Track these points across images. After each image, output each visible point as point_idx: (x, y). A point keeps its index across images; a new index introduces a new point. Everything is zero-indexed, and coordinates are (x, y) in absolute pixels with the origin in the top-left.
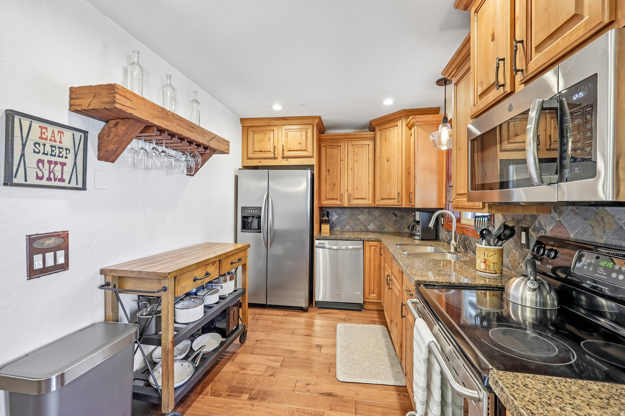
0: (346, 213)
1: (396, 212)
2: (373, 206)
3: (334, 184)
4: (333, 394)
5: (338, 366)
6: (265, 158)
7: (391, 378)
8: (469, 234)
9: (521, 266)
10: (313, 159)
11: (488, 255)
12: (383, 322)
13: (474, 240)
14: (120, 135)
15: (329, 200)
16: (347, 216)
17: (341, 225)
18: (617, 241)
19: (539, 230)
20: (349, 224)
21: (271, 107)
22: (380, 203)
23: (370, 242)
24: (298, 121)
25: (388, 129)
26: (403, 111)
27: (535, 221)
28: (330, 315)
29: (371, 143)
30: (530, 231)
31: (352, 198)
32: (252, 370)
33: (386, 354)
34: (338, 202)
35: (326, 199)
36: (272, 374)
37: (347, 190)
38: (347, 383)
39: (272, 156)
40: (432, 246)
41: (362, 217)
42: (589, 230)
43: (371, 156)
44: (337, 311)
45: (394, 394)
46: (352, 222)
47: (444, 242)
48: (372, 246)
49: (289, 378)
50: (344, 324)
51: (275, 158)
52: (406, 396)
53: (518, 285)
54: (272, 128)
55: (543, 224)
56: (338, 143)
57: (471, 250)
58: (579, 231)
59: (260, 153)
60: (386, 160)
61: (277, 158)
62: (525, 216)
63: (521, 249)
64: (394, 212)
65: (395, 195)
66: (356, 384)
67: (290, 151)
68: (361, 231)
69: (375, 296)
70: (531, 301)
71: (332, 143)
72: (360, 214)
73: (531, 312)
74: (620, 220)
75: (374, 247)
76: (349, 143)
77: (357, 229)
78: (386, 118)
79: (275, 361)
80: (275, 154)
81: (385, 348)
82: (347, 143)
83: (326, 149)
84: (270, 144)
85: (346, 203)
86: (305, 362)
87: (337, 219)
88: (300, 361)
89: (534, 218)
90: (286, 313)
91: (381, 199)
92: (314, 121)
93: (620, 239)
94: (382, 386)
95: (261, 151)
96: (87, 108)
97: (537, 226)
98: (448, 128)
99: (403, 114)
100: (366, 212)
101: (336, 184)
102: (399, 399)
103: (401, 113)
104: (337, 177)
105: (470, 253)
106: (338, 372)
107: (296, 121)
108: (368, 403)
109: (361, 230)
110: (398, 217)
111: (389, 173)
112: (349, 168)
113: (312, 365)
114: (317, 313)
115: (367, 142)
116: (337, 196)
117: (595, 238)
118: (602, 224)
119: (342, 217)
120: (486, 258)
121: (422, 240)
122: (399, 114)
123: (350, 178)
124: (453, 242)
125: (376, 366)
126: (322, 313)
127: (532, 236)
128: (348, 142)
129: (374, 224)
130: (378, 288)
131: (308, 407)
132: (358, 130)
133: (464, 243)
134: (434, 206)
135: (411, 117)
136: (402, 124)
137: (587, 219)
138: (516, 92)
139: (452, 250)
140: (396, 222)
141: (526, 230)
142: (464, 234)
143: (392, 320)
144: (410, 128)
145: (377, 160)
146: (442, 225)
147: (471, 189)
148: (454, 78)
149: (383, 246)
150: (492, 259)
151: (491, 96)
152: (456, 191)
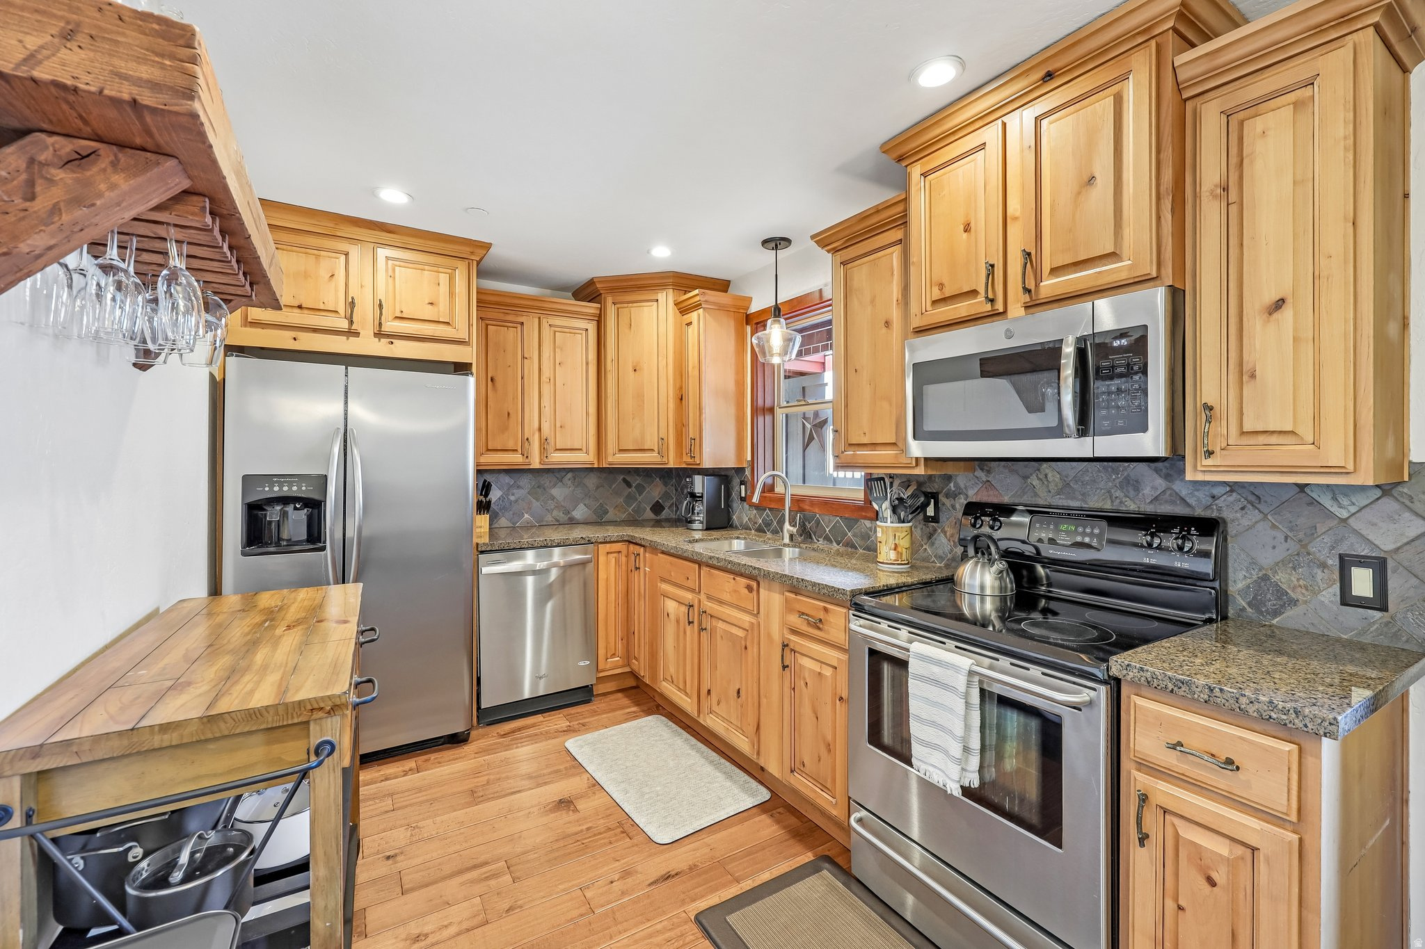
0: (521, 484)
1: (628, 479)
2: (596, 466)
3: (509, 414)
4: (673, 873)
5: (640, 821)
6: (315, 330)
7: (743, 796)
8: (817, 510)
9: (926, 549)
10: (467, 349)
11: (899, 537)
12: (649, 709)
13: (827, 520)
14: (98, 203)
15: (495, 453)
16: (527, 491)
17: (511, 512)
18: (1064, 501)
19: (956, 496)
20: (529, 510)
21: (373, 193)
22: (616, 458)
23: (608, 545)
24: (431, 243)
25: (635, 305)
26: (671, 274)
27: (950, 483)
28: (531, 731)
29: (592, 327)
30: (941, 498)
31: (551, 448)
32: (446, 926)
33: (703, 761)
34: (515, 459)
35: (488, 450)
36: (511, 906)
37: (540, 429)
38: (680, 841)
39: (344, 324)
40: (738, 538)
41: (559, 492)
42: (1029, 490)
43: (592, 356)
44: (539, 718)
45: (764, 818)
46: (536, 504)
47: (748, 528)
48: (611, 553)
49: (558, 893)
50: (580, 737)
51: (352, 333)
52: (782, 814)
53: (973, 572)
54: (344, 246)
55: (962, 486)
56: (517, 315)
57: (821, 537)
58: (1016, 492)
59: (298, 310)
60: (631, 369)
61: (357, 334)
62: (930, 476)
63: (925, 525)
64: (625, 477)
65: (651, 441)
66: (696, 835)
67: (402, 321)
68: (559, 524)
69: (618, 660)
70: (993, 588)
71: (502, 315)
72: (554, 486)
73: (993, 603)
74: (1066, 477)
75: (615, 555)
76: (544, 321)
77: (549, 518)
78: (631, 280)
79: (486, 877)
80: (351, 322)
81: (693, 753)
82: (537, 319)
83: (487, 325)
84: (336, 291)
85: (537, 460)
86: (562, 845)
87: (499, 498)
88: (551, 849)
89: (948, 478)
90: (411, 763)
91: (621, 451)
92: (472, 253)
93: (1067, 498)
94: (737, 816)
95: (300, 307)
96: (14, 69)
97: (953, 489)
98: (782, 328)
99: (671, 281)
100: (569, 479)
101: (511, 415)
102: (778, 822)
103: (669, 277)
104: (515, 398)
105: (818, 541)
106: (651, 830)
107: (421, 241)
108: (740, 854)
109: (558, 521)
110: (633, 489)
111: (640, 397)
112: (544, 378)
113: (583, 844)
114: (493, 736)
115: (582, 324)
116: (516, 443)
117: (1037, 499)
118: (1046, 483)
119: (513, 495)
120: (897, 542)
121: (708, 529)
122: (658, 278)
123: (546, 402)
124: (787, 526)
125: (705, 789)
126: (509, 733)
127: (944, 504)
128: (542, 316)
129: (585, 505)
130: (625, 641)
131: (649, 920)
132: (548, 292)
133: (803, 526)
134: (730, 463)
135: (697, 292)
136: (667, 299)
137: (1026, 478)
138: (1010, 314)
139: (787, 540)
140: (630, 499)
141: (935, 496)
142: (801, 510)
143: (709, 691)
144: (684, 309)
145: (610, 365)
146: (741, 498)
147: (915, 437)
148: (835, 251)
149: (642, 549)
150: (905, 543)
151: (962, 309)
152: (846, 438)
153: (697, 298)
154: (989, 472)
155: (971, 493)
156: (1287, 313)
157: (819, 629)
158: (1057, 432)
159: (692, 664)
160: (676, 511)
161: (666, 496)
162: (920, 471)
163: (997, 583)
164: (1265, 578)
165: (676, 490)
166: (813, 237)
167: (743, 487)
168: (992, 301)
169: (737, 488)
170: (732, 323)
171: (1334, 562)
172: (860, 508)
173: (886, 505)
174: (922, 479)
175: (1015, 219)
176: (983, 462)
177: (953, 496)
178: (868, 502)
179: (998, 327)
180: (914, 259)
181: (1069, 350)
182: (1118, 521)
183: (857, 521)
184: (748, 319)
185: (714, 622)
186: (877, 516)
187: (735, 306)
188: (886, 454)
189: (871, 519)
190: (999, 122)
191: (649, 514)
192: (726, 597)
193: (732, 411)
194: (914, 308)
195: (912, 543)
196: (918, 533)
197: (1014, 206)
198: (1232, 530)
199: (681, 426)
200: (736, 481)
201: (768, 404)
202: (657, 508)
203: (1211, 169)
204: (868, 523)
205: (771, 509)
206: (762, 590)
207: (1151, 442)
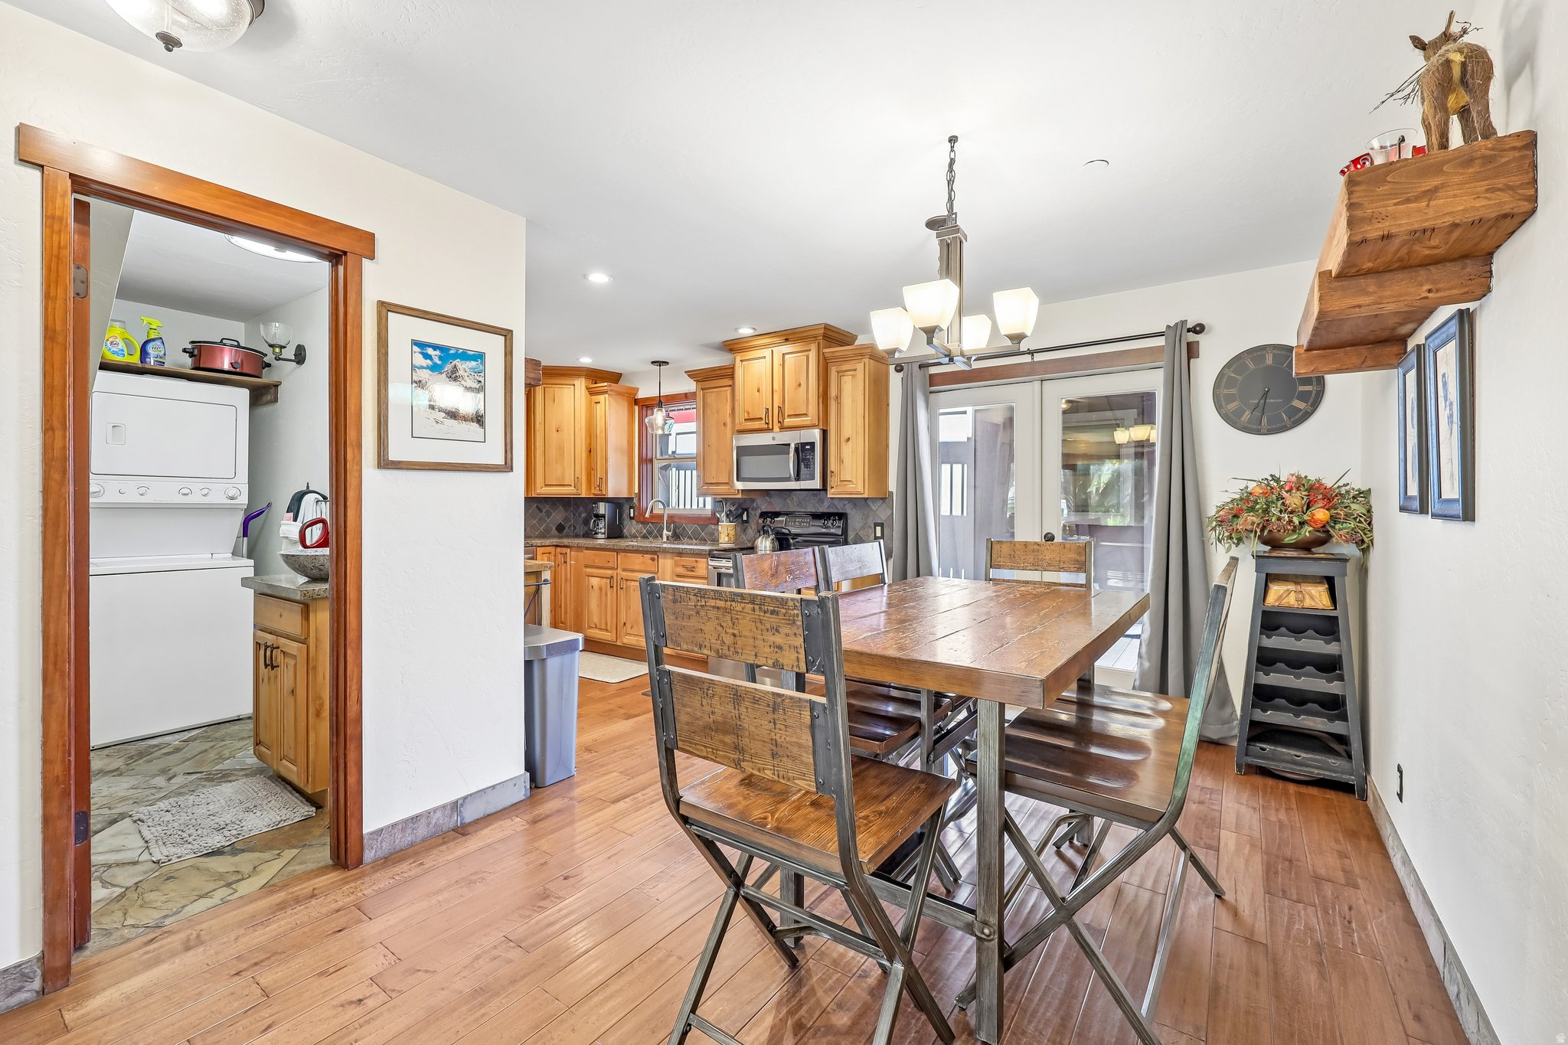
8: (683, 522)
9: (742, 533)
11: (729, 529)
13: (689, 527)
23: (543, 548)
25: (560, 385)
27: (754, 503)
30: (750, 510)
38: (623, 681)
40: (631, 540)
42: (786, 504)
47: (635, 535)
48: (545, 553)
53: (762, 541)
55: (758, 503)
58: (781, 505)
60: (554, 430)
62: (744, 499)
63: (742, 523)
64: (538, 505)
65: (569, 479)
75: (547, 555)
78: (556, 370)
89: (753, 501)
91: (546, 485)
93: (800, 508)
97: (755, 505)
98: (663, 413)
99: (586, 373)
103: (584, 371)
110: (544, 513)
111: (561, 450)
117: (789, 509)
118: (793, 501)
120: (729, 532)
121: (608, 538)
122: (577, 371)
124: (665, 532)
127: (751, 513)
133: (674, 531)
134: (624, 494)
135: (606, 384)
136: (581, 384)
137: (785, 499)
138: (774, 430)
139: (665, 539)
140: (541, 520)
141: (746, 510)
142: (674, 522)
143: (625, 623)
144: (592, 392)
145: (539, 426)
146: (631, 518)
147: (738, 480)
148: (697, 381)
149: (569, 550)
150: (732, 533)
151: (756, 425)
152: (704, 480)
153: (606, 388)
154: (771, 497)
155: (763, 507)
156: (850, 443)
157: (693, 571)
158: (788, 479)
159: (612, 613)
160: (574, 530)
161: (567, 519)
162: (739, 496)
163: (771, 546)
164: (857, 534)
165: (574, 515)
166: (686, 372)
167: (632, 510)
168: (768, 424)
169: (627, 511)
170: (626, 404)
171: (873, 526)
172: (709, 519)
173: (723, 514)
174: (741, 501)
175: (776, 391)
176: (767, 492)
177: (755, 509)
178: (714, 514)
179: (769, 435)
180: (737, 398)
181: (793, 446)
182: (816, 516)
183: (707, 526)
184: (636, 402)
185: (629, 583)
186: (718, 520)
187: (627, 393)
188: (723, 488)
189: (714, 524)
190: (770, 349)
191: (554, 531)
192: (637, 567)
193: (625, 460)
194: (737, 421)
195: (736, 534)
196: (739, 529)
197: (776, 387)
198: (849, 517)
199: (590, 470)
200: (626, 507)
201: (649, 456)
202: (560, 528)
203: (833, 392)
204: (713, 527)
205: (652, 523)
206: (660, 560)
207: (816, 484)
